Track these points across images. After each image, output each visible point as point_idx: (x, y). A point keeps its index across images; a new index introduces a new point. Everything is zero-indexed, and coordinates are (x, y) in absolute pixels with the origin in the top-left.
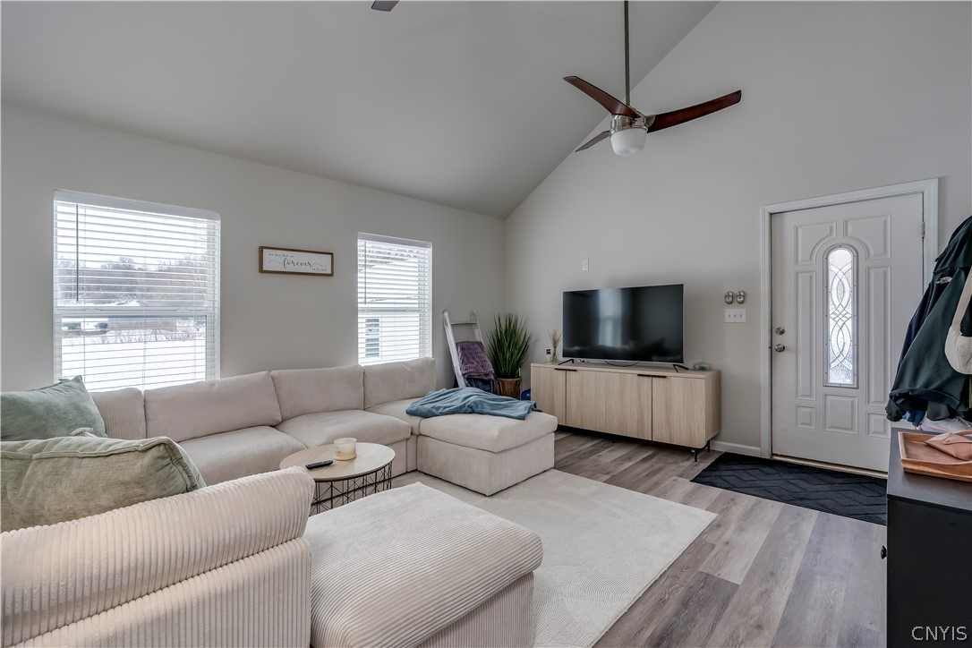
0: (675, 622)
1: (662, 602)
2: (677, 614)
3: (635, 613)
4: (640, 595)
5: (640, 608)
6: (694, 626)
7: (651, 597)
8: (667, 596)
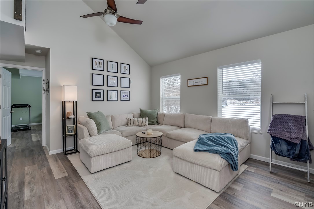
0: (78, 201)
1: (88, 201)
2: (80, 203)
3: (89, 194)
4: (95, 197)
5: (90, 195)
6: (73, 205)
7: (92, 199)
8: (89, 203)
